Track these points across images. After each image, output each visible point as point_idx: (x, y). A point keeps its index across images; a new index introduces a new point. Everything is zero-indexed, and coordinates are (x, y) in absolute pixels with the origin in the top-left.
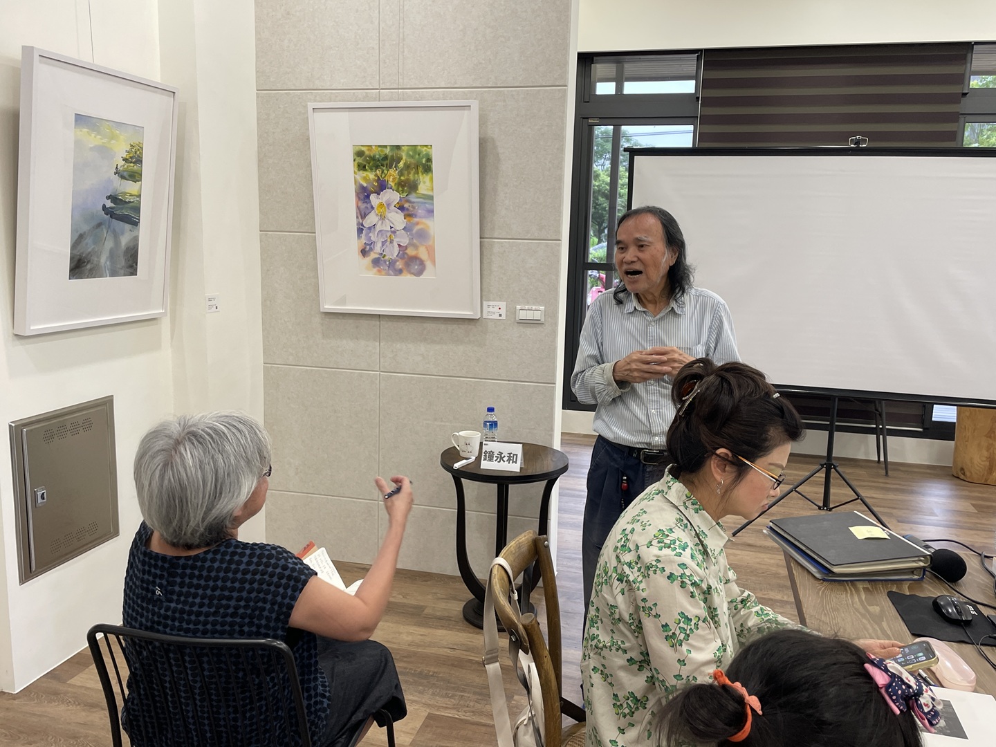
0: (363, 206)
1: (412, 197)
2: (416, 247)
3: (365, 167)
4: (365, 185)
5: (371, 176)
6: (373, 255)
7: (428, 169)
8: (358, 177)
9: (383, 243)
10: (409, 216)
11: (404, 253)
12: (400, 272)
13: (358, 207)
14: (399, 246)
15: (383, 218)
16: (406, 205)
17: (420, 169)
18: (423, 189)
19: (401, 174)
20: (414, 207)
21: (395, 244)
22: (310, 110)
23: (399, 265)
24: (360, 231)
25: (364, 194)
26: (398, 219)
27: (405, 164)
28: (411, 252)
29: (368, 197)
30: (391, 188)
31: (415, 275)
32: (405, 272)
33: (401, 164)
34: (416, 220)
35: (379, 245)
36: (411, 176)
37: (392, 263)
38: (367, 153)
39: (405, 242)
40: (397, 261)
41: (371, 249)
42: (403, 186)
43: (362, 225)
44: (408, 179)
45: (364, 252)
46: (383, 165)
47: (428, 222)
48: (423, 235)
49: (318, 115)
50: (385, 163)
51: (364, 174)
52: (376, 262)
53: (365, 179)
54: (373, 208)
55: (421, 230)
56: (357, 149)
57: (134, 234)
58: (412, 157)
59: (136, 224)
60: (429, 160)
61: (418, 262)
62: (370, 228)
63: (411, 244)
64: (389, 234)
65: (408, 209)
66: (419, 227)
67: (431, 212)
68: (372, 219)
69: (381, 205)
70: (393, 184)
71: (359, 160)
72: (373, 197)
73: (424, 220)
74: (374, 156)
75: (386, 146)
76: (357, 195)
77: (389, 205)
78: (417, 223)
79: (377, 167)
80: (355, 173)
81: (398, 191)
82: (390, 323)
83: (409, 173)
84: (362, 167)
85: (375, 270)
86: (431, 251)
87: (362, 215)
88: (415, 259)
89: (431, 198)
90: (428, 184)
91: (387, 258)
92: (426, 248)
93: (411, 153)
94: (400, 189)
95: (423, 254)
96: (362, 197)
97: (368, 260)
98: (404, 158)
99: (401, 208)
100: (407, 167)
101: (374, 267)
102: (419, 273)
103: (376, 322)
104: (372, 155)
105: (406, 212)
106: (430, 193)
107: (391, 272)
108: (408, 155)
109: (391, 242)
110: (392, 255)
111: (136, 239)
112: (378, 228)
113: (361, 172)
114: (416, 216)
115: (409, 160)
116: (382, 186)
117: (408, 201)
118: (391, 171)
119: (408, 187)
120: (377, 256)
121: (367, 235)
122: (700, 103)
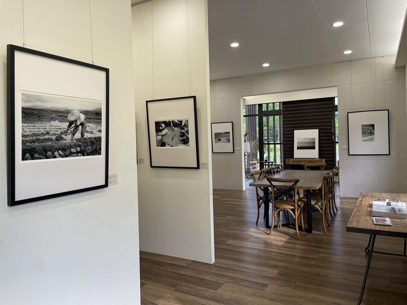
122: (282, 111)
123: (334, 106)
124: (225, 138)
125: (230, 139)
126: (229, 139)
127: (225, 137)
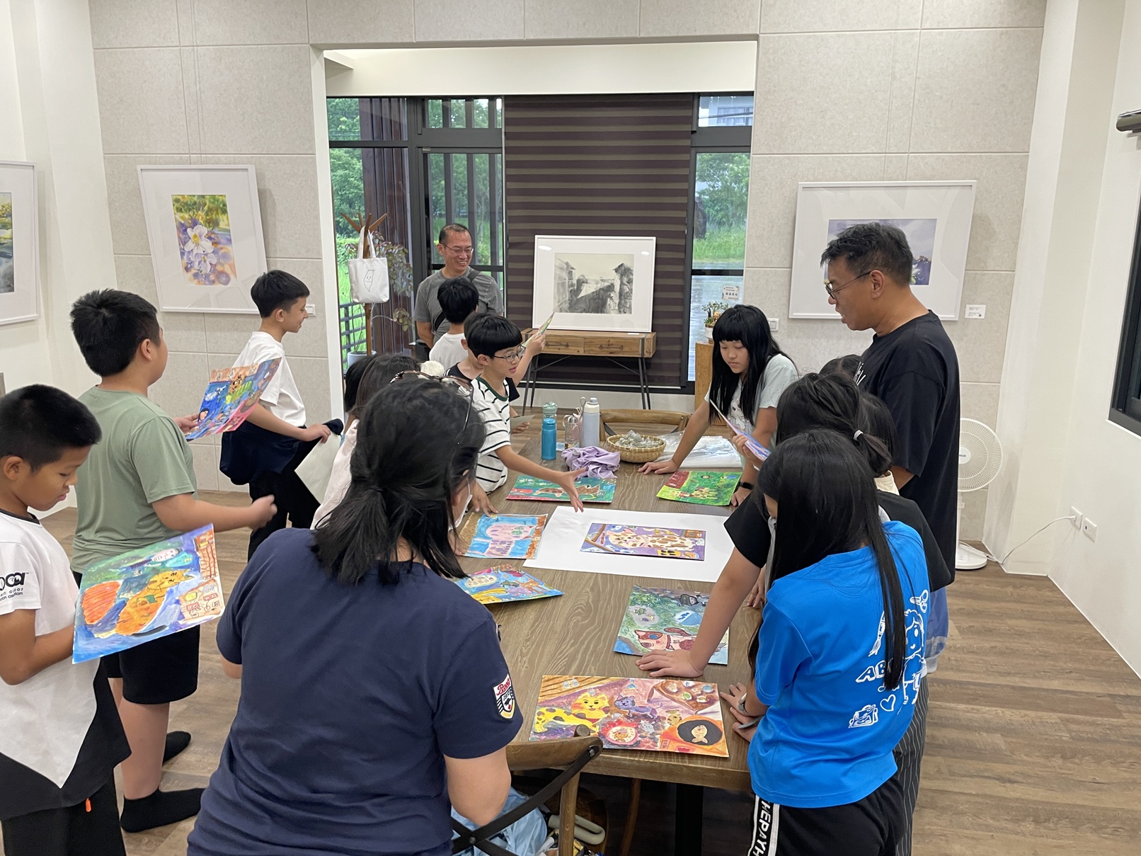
0: (182, 236)
1: (216, 231)
2: (223, 265)
3: (181, 210)
4: (183, 222)
5: (187, 216)
6: (193, 271)
7: (224, 212)
8: (177, 216)
9: (200, 263)
10: (215, 243)
11: (215, 269)
12: (213, 282)
13: (179, 237)
14: (211, 264)
15: (197, 245)
16: (213, 236)
17: (220, 211)
18: (222, 225)
19: (207, 215)
20: (218, 238)
21: (208, 263)
22: (139, 170)
23: (212, 277)
24: (182, 254)
25: (182, 228)
26: (207, 245)
27: (208, 208)
28: (219, 268)
29: (186, 230)
30: (201, 224)
31: (224, 284)
32: (216, 282)
33: (206, 208)
34: (220, 246)
35: (197, 263)
36: (214, 216)
37: (207, 276)
38: (182, 200)
39: (214, 262)
40: (209, 275)
41: (191, 267)
42: (209, 223)
43: (184, 249)
44: (212, 218)
45: (187, 269)
46: (193, 208)
47: (229, 247)
48: (226, 256)
49: (144, 173)
50: (195, 207)
51: (182, 214)
52: (196, 275)
53: (182, 218)
54: (190, 238)
55: (225, 253)
56: (175, 197)
57: (10, 263)
58: (213, 203)
59: (11, 257)
60: (225, 205)
61: (225, 275)
62: (189, 252)
63: (219, 263)
64: (203, 256)
65: (214, 239)
66: (223, 251)
67: (230, 240)
68: (190, 246)
69: (195, 236)
70: (202, 222)
71: (177, 205)
72: (189, 230)
73: (226, 246)
74: (187, 202)
75: (194, 196)
76: (178, 229)
77: (200, 236)
78: (222, 248)
79: (190, 210)
80: (175, 214)
81: (206, 226)
82: (211, 319)
83: (212, 214)
84: (179, 210)
85: (196, 281)
86: (233, 267)
87: (183, 242)
88: (222, 273)
89: (229, 231)
90: (226, 222)
91: (203, 272)
92: (229, 265)
93: (212, 200)
94: (207, 225)
95: (227, 269)
96: (181, 231)
97: (190, 274)
98: (208, 204)
99: (210, 238)
100: (210, 210)
101: (195, 279)
102: (226, 283)
103: (201, 318)
104: (185, 201)
105: (213, 241)
106: (227, 228)
107: (207, 282)
108: (210, 201)
109: (205, 261)
110: (206, 270)
111: (12, 268)
112: (195, 253)
113: (179, 213)
114: (220, 243)
115: (211, 205)
116: (195, 223)
117: (213, 233)
118: (200, 212)
119: (212, 223)
120: (196, 271)
121: (188, 257)
122: (503, 137)
123: (695, 132)
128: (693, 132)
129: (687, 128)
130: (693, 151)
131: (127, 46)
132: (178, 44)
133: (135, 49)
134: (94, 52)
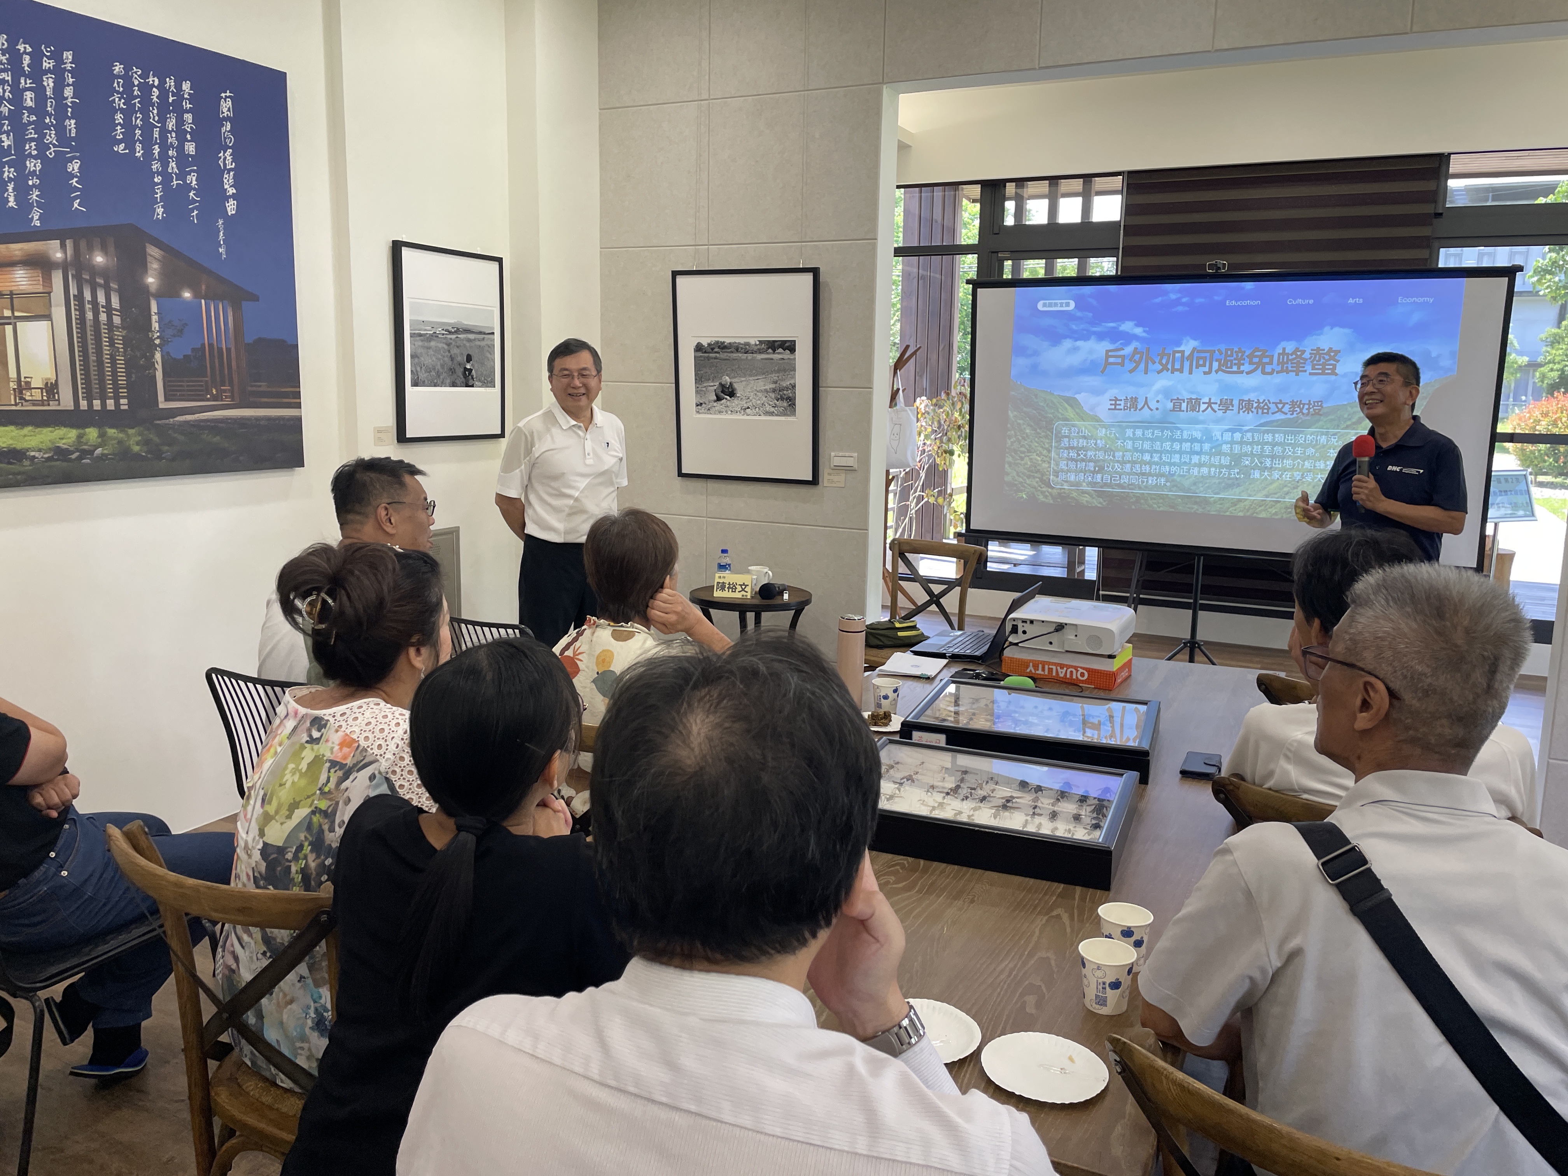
122: (1122, 232)
123: (1441, 214)
124: (764, 384)
125: (794, 386)
126: (787, 388)
127: (763, 371)
128: (1440, 215)
129: (1428, 209)
130: (1436, 244)
131: (642, 104)
132: (707, 98)
133: (652, 107)
134: (600, 114)
